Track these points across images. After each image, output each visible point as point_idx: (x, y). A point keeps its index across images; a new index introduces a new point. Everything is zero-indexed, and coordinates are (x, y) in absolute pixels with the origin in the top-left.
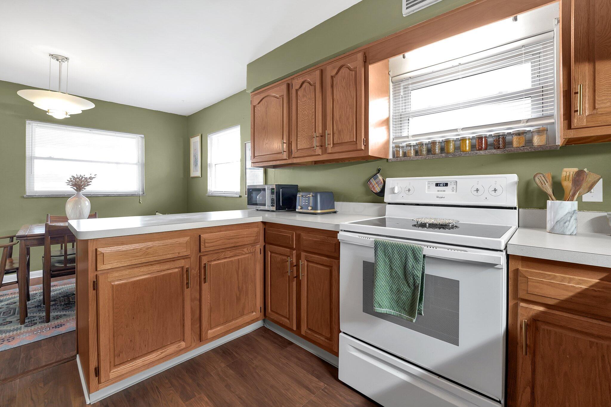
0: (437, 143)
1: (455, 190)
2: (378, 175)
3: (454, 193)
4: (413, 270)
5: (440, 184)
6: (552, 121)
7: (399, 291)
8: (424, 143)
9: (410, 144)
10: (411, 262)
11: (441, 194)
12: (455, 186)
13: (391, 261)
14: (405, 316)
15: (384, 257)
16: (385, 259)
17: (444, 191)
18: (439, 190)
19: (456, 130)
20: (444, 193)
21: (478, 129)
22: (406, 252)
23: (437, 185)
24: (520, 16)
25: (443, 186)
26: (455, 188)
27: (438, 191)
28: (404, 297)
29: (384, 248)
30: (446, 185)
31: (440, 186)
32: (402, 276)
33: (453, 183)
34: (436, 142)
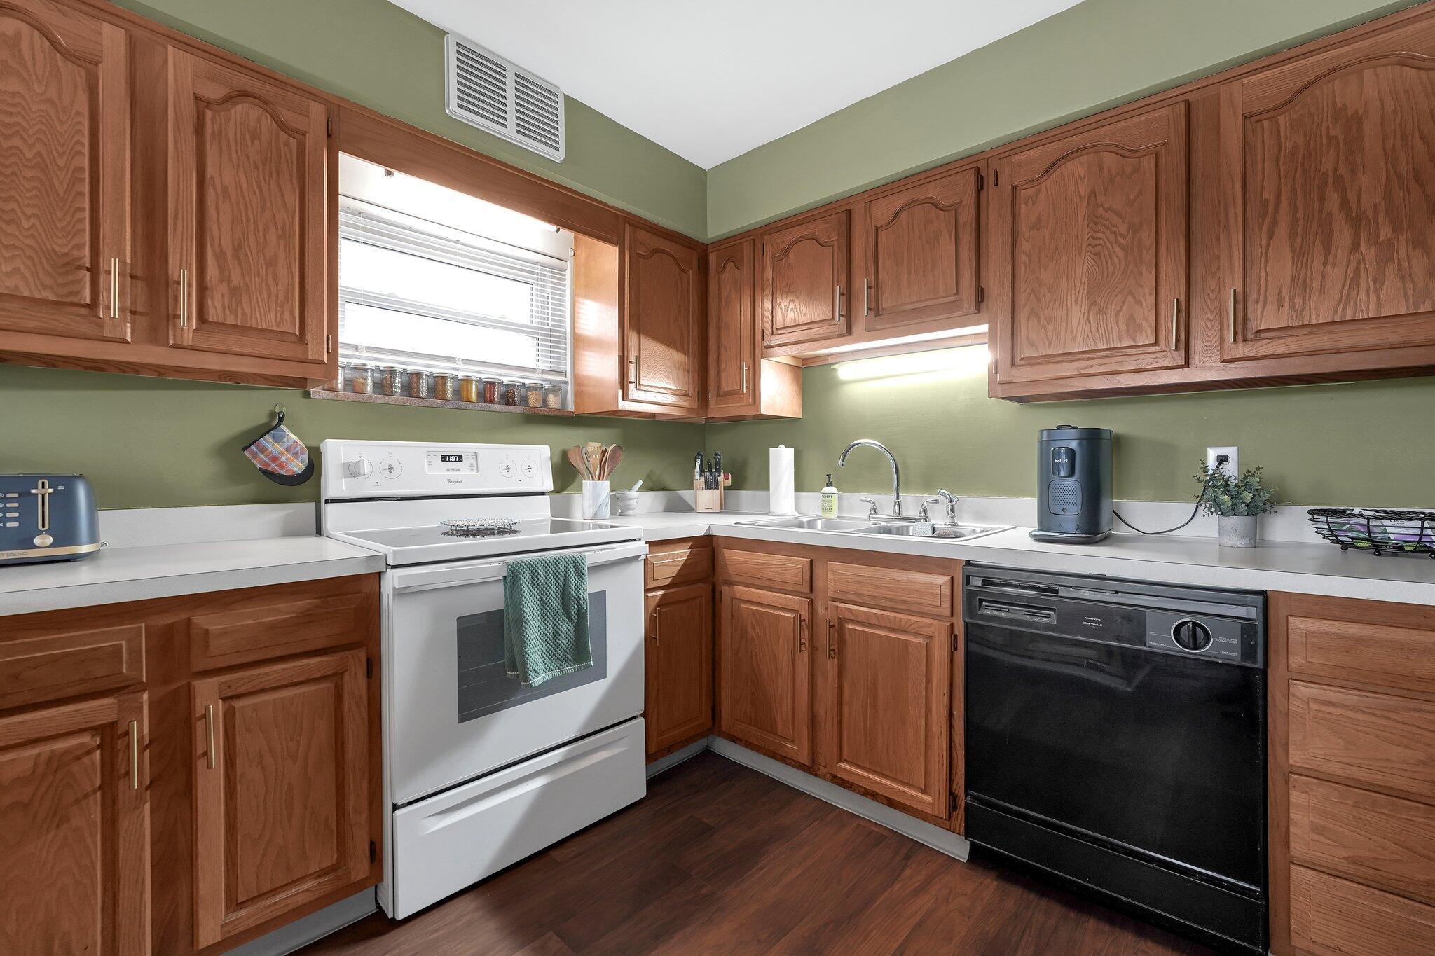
0: (424, 377)
1: (475, 469)
2: (282, 427)
3: (474, 473)
4: (578, 592)
5: (449, 456)
6: (563, 379)
7: (555, 635)
8: (398, 370)
9: (365, 365)
10: (573, 579)
11: (453, 475)
12: (474, 462)
13: (542, 592)
14: (569, 668)
15: (531, 588)
16: (533, 590)
17: (458, 470)
18: (450, 467)
19: (453, 360)
20: (458, 473)
21: (484, 366)
22: (565, 568)
23: (444, 458)
24: (562, 230)
25: (456, 461)
26: (475, 464)
27: (448, 470)
28: (563, 642)
29: (530, 572)
30: (460, 458)
31: (449, 461)
32: (559, 609)
33: (470, 457)
34: (423, 375)
